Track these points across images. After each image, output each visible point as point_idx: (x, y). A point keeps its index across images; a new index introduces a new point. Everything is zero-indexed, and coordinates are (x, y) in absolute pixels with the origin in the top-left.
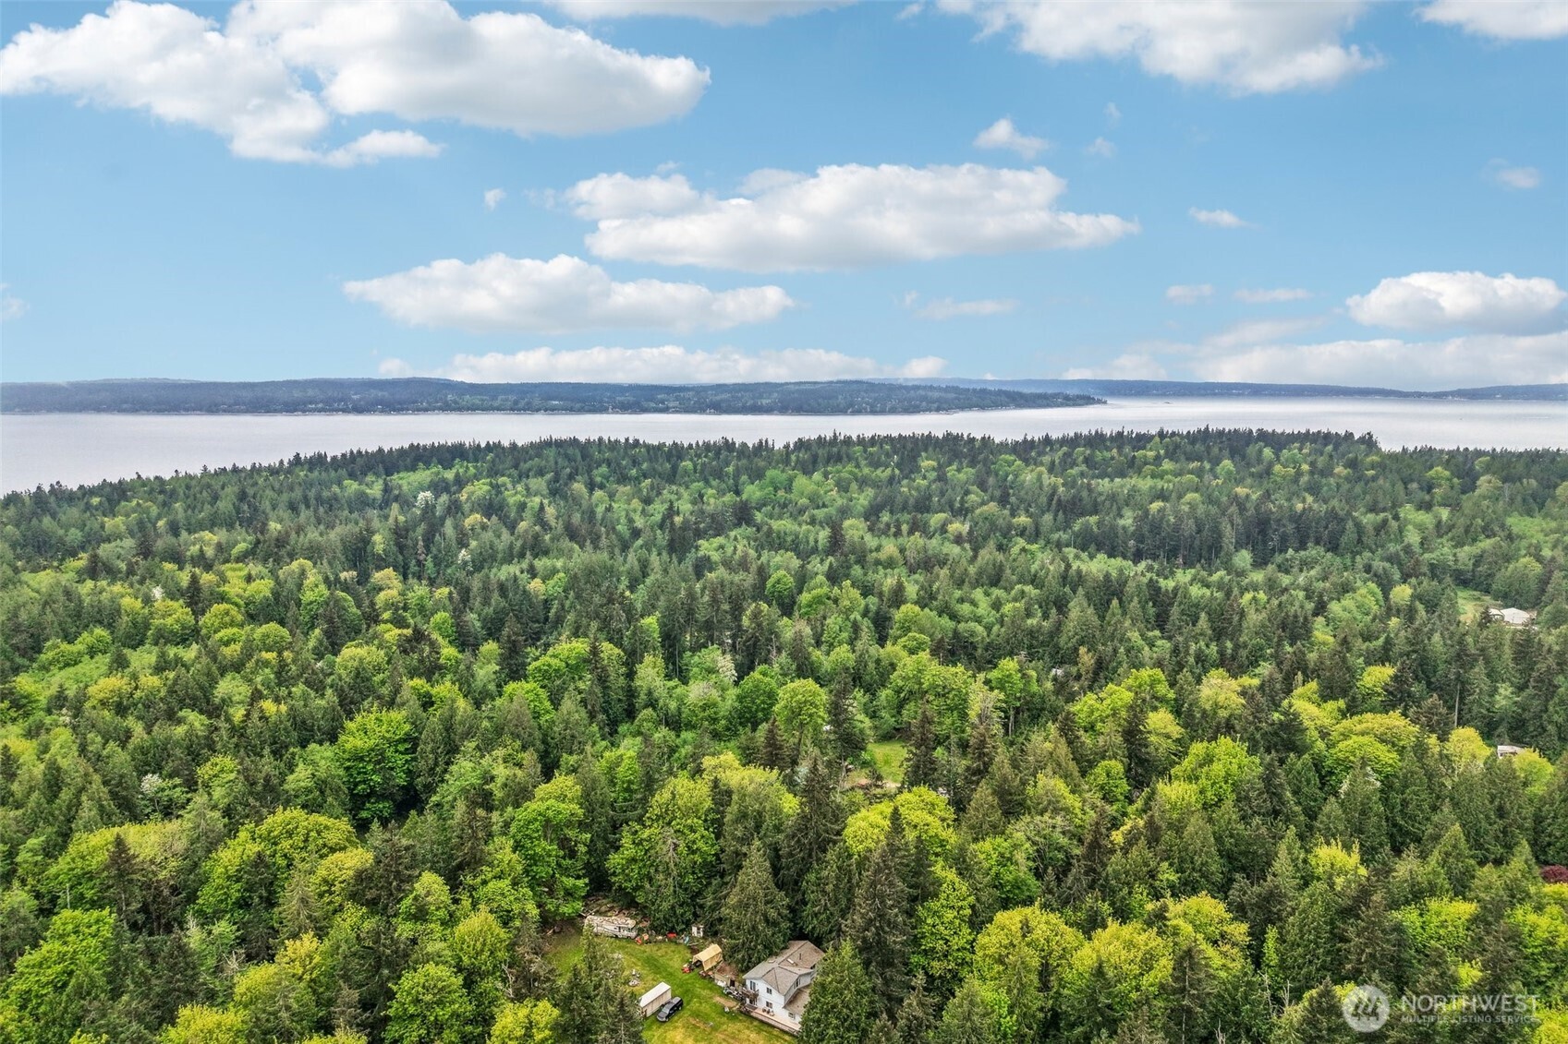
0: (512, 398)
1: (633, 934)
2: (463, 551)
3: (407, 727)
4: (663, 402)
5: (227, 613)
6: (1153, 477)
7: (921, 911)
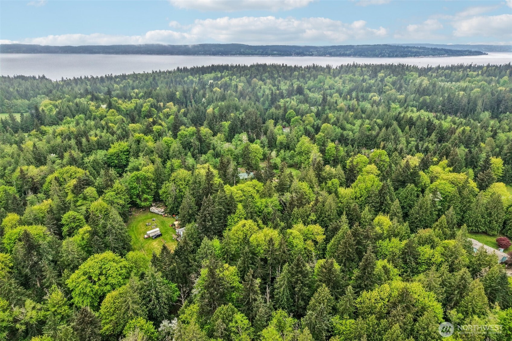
0: (261, 50)
1: (163, 214)
2: (204, 99)
3: (127, 148)
4: (311, 52)
5: (113, 112)
6: (469, 82)
7: (229, 217)
